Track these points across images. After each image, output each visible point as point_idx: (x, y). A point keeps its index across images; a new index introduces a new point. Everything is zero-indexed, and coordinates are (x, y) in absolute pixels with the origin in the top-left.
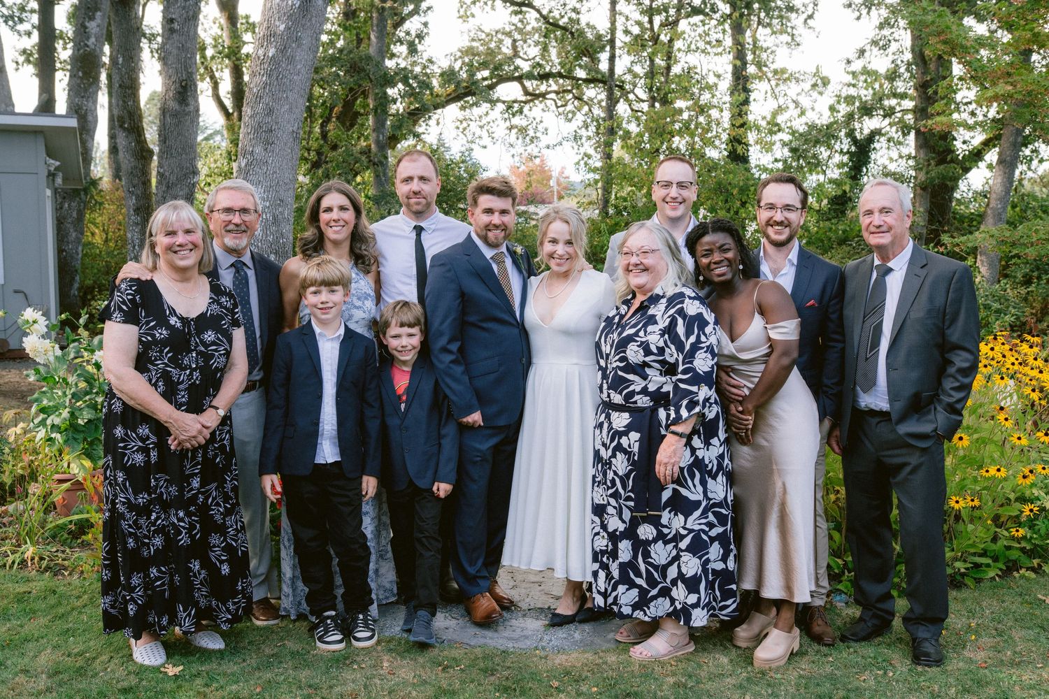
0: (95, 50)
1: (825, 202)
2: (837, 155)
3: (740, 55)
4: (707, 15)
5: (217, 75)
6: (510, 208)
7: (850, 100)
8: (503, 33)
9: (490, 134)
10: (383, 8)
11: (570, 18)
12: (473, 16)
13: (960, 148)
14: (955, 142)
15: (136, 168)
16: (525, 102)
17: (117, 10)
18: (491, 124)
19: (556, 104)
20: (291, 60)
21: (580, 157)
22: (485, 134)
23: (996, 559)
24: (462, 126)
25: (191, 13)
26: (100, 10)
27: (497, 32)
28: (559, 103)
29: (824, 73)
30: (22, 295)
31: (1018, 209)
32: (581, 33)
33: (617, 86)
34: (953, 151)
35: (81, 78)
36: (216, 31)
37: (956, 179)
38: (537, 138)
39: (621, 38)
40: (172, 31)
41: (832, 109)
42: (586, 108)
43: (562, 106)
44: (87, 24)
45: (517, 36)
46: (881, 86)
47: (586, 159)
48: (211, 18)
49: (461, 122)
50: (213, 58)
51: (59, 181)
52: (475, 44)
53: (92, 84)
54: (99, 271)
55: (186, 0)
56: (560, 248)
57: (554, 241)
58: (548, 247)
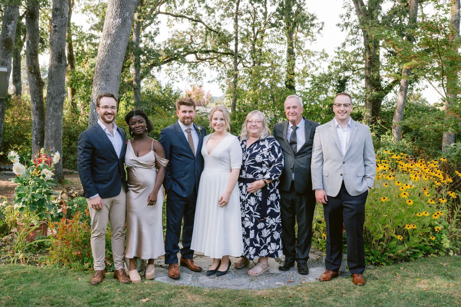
0: (11, 37)
1: (327, 106)
2: (331, 87)
3: (291, 45)
4: (278, 27)
6: (193, 110)
7: (337, 64)
8: (186, 33)
9: (181, 76)
10: (139, 22)
11: (217, 27)
12: (174, 25)
13: (383, 84)
14: (381, 82)
15: (37, 90)
16: (197, 63)
17: (29, 21)
18: (181, 72)
20: (117, 45)
21: (220, 86)
22: (178, 76)
23: (421, 250)
24: (168, 72)
25: (64, 23)
26: (13, 20)
27: (184, 32)
28: (211, 63)
29: (326, 52)
31: (408, 110)
32: (222, 33)
33: (238, 56)
34: (381, 86)
35: (5, 50)
37: (382, 97)
38: (201, 78)
39: (240, 36)
40: (55, 31)
41: (329, 67)
42: (223, 65)
44: (8, 26)
45: (193, 34)
46: (350, 58)
47: (222, 87)
49: (168, 70)
52: (174, 37)
53: (9, 52)
55: (62, 17)
56: (218, 122)
57: (216, 119)
58: (214, 121)
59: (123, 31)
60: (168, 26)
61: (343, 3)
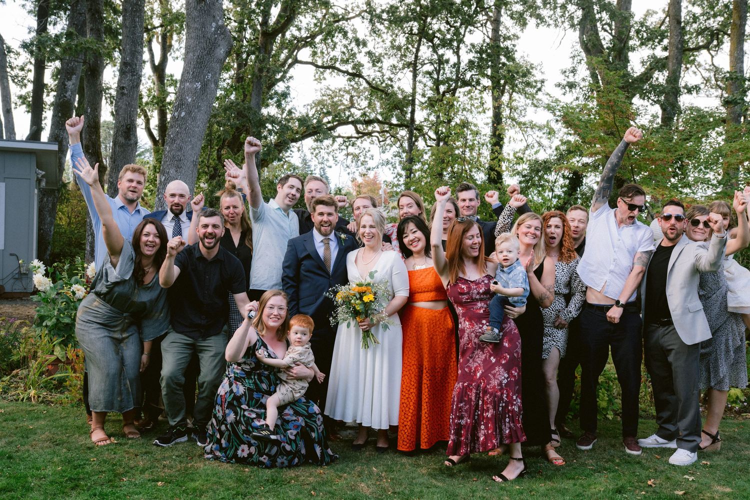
0: (70, 99)
2: (561, 179)
4: (474, 86)
5: (149, 114)
8: (344, 91)
9: (334, 158)
10: (260, 76)
11: (386, 84)
12: (325, 79)
16: (358, 138)
17: (89, 80)
18: (335, 152)
19: (379, 139)
21: (395, 175)
22: (331, 158)
24: (316, 152)
25: (135, 84)
26: (75, 75)
27: (340, 91)
28: (381, 139)
29: (552, 125)
30: (15, 257)
32: (394, 94)
33: (417, 129)
35: (60, 117)
36: (150, 84)
38: (366, 162)
39: (419, 98)
40: (123, 94)
42: (399, 143)
43: (383, 141)
44: (66, 83)
45: (354, 94)
48: (147, 76)
49: (315, 149)
50: (147, 104)
51: (43, 184)
52: (325, 98)
54: (64, 243)
55: (133, 75)
56: (367, 230)
57: (364, 227)
58: (362, 230)
59: (202, 99)
60: (316, 80)
61: (571, 50)
